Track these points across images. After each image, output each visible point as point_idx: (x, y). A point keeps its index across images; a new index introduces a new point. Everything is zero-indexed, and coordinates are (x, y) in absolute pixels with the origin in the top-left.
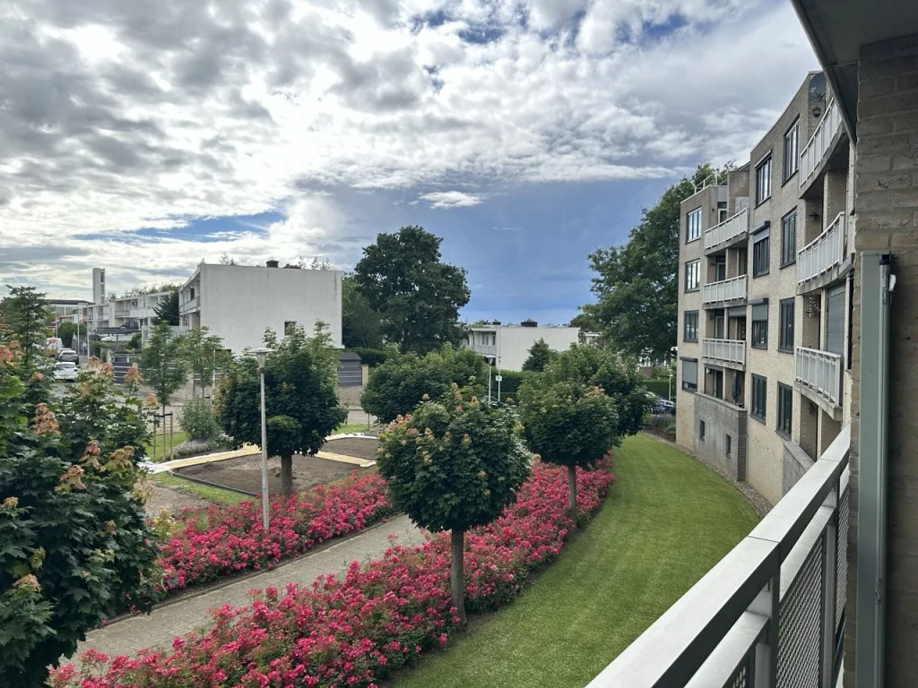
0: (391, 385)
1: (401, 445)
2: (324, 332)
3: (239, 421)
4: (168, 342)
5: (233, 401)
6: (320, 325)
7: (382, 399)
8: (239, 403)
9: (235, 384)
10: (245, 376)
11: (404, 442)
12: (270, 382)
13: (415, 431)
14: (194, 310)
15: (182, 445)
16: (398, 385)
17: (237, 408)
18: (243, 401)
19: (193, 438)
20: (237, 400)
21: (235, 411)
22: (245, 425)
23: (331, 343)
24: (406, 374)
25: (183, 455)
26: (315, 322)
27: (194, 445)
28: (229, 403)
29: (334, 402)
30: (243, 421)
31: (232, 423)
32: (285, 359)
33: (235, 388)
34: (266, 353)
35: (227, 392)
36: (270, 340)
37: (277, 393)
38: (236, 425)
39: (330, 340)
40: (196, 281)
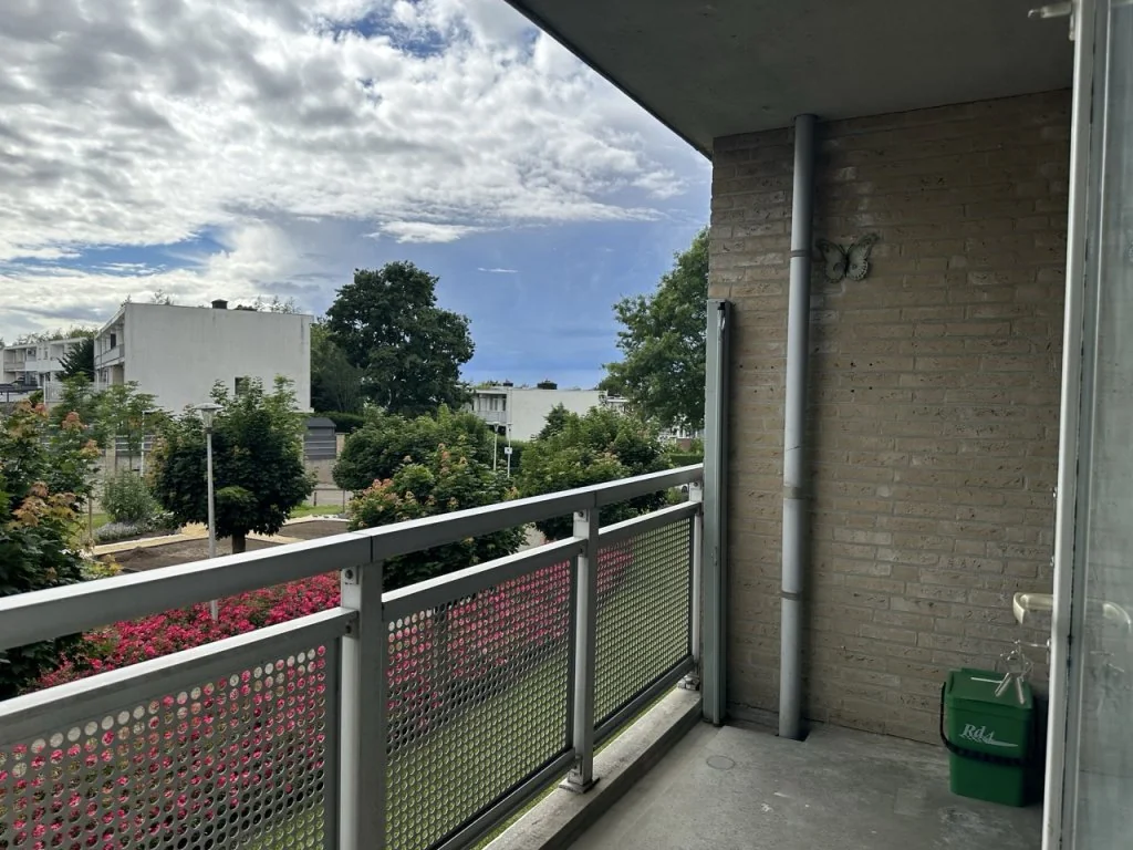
0: (371, 454)
1: (377, 512)
2: (286, 389)
3: (180, 493)
4: (87, 398)
5: (172, 468)
6: (281, 381)
7: (360, 471)
8: (180, 471)
9: (175, 448)
10: (187, 438)
11: (381, 508)
12: (220, 445)
13: (394, 495)
14: (116, 362)
15: (104, 528)
16: (379, 453)
17: (178, 477)
18: (184, 468)
19: (119, 520)
20: (176, 467)
21: (175, 481)
22: (187, 497)
23: (295, 404)
24: (390, 440)
25: (104, 540)
26: (275, 377)
27: (120, 528)
28: (168, 471)
29: (298, 470)
30: (184, 494)
31: (171, 494)
32: (237, 417)
33: (175, 453)
34: (214, 409)
35: (165, 457)
36: (219, 396)
37: (228, 459)
38: (176, 498)
39: (294, 400)
40: (120, 323)
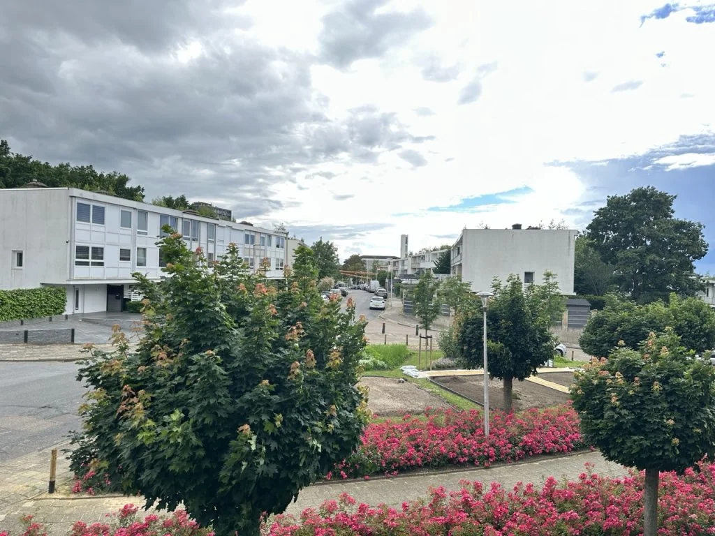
0: (608, 330)
1: (593, 384)
2: (551, 281)
3: (470, 347)
4: (431, 286)
5: (465, 331)
6: (548, 275)
7: (599, 341)
8: (470, 333)
9: (467, 318)
10: (474, 313)
11: (595, 382)
12: (493, 317)
13: (606, 373)
14: (458, 263)
15: (439, 360)
16: (614, 329)
17: (468, 337)
18: (472, 332)
19: (448, 356)
20: (468, 331)
21: (467, 339)
22: (474, 351)
23: (558, 290)
24: (623, 320)
25: (439, 367)
26: (544, 272)
27: (448, 361)
28: (463, 333)
29: (547, 339)
30: (472, 348)
31: (465, 348)
32: (504, 301)
33: (468, 323)
34: (488, 296)
35: (462, 324)
36: (496, 286)
37: (499, 328)
38: (468, 350)
39: (557, 288)
40: (460, 242)
